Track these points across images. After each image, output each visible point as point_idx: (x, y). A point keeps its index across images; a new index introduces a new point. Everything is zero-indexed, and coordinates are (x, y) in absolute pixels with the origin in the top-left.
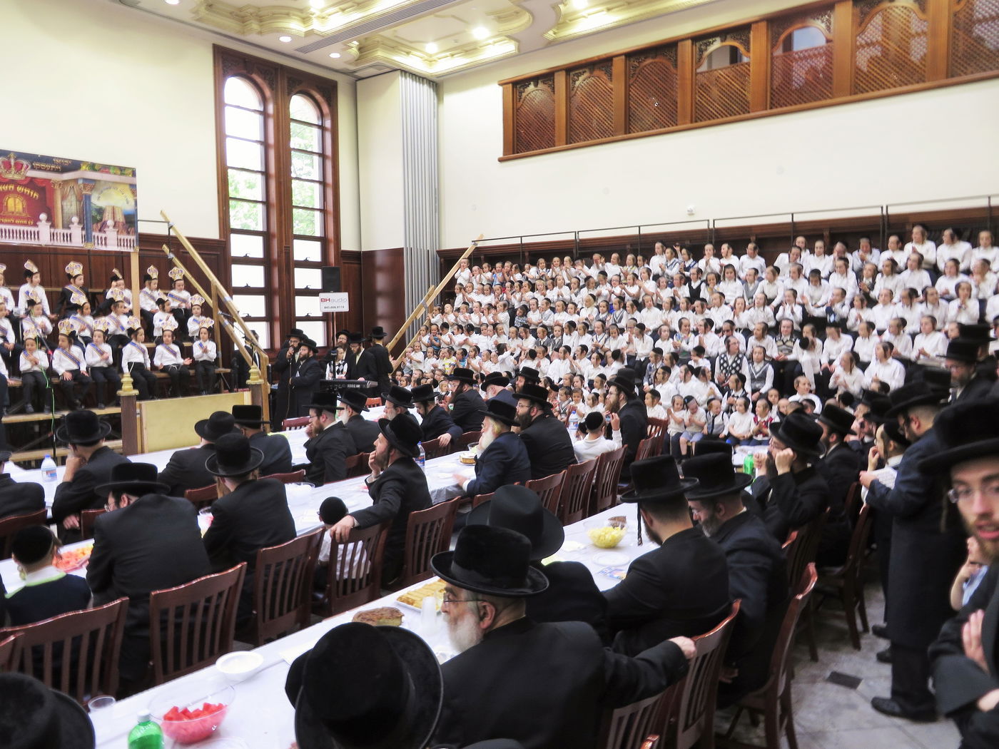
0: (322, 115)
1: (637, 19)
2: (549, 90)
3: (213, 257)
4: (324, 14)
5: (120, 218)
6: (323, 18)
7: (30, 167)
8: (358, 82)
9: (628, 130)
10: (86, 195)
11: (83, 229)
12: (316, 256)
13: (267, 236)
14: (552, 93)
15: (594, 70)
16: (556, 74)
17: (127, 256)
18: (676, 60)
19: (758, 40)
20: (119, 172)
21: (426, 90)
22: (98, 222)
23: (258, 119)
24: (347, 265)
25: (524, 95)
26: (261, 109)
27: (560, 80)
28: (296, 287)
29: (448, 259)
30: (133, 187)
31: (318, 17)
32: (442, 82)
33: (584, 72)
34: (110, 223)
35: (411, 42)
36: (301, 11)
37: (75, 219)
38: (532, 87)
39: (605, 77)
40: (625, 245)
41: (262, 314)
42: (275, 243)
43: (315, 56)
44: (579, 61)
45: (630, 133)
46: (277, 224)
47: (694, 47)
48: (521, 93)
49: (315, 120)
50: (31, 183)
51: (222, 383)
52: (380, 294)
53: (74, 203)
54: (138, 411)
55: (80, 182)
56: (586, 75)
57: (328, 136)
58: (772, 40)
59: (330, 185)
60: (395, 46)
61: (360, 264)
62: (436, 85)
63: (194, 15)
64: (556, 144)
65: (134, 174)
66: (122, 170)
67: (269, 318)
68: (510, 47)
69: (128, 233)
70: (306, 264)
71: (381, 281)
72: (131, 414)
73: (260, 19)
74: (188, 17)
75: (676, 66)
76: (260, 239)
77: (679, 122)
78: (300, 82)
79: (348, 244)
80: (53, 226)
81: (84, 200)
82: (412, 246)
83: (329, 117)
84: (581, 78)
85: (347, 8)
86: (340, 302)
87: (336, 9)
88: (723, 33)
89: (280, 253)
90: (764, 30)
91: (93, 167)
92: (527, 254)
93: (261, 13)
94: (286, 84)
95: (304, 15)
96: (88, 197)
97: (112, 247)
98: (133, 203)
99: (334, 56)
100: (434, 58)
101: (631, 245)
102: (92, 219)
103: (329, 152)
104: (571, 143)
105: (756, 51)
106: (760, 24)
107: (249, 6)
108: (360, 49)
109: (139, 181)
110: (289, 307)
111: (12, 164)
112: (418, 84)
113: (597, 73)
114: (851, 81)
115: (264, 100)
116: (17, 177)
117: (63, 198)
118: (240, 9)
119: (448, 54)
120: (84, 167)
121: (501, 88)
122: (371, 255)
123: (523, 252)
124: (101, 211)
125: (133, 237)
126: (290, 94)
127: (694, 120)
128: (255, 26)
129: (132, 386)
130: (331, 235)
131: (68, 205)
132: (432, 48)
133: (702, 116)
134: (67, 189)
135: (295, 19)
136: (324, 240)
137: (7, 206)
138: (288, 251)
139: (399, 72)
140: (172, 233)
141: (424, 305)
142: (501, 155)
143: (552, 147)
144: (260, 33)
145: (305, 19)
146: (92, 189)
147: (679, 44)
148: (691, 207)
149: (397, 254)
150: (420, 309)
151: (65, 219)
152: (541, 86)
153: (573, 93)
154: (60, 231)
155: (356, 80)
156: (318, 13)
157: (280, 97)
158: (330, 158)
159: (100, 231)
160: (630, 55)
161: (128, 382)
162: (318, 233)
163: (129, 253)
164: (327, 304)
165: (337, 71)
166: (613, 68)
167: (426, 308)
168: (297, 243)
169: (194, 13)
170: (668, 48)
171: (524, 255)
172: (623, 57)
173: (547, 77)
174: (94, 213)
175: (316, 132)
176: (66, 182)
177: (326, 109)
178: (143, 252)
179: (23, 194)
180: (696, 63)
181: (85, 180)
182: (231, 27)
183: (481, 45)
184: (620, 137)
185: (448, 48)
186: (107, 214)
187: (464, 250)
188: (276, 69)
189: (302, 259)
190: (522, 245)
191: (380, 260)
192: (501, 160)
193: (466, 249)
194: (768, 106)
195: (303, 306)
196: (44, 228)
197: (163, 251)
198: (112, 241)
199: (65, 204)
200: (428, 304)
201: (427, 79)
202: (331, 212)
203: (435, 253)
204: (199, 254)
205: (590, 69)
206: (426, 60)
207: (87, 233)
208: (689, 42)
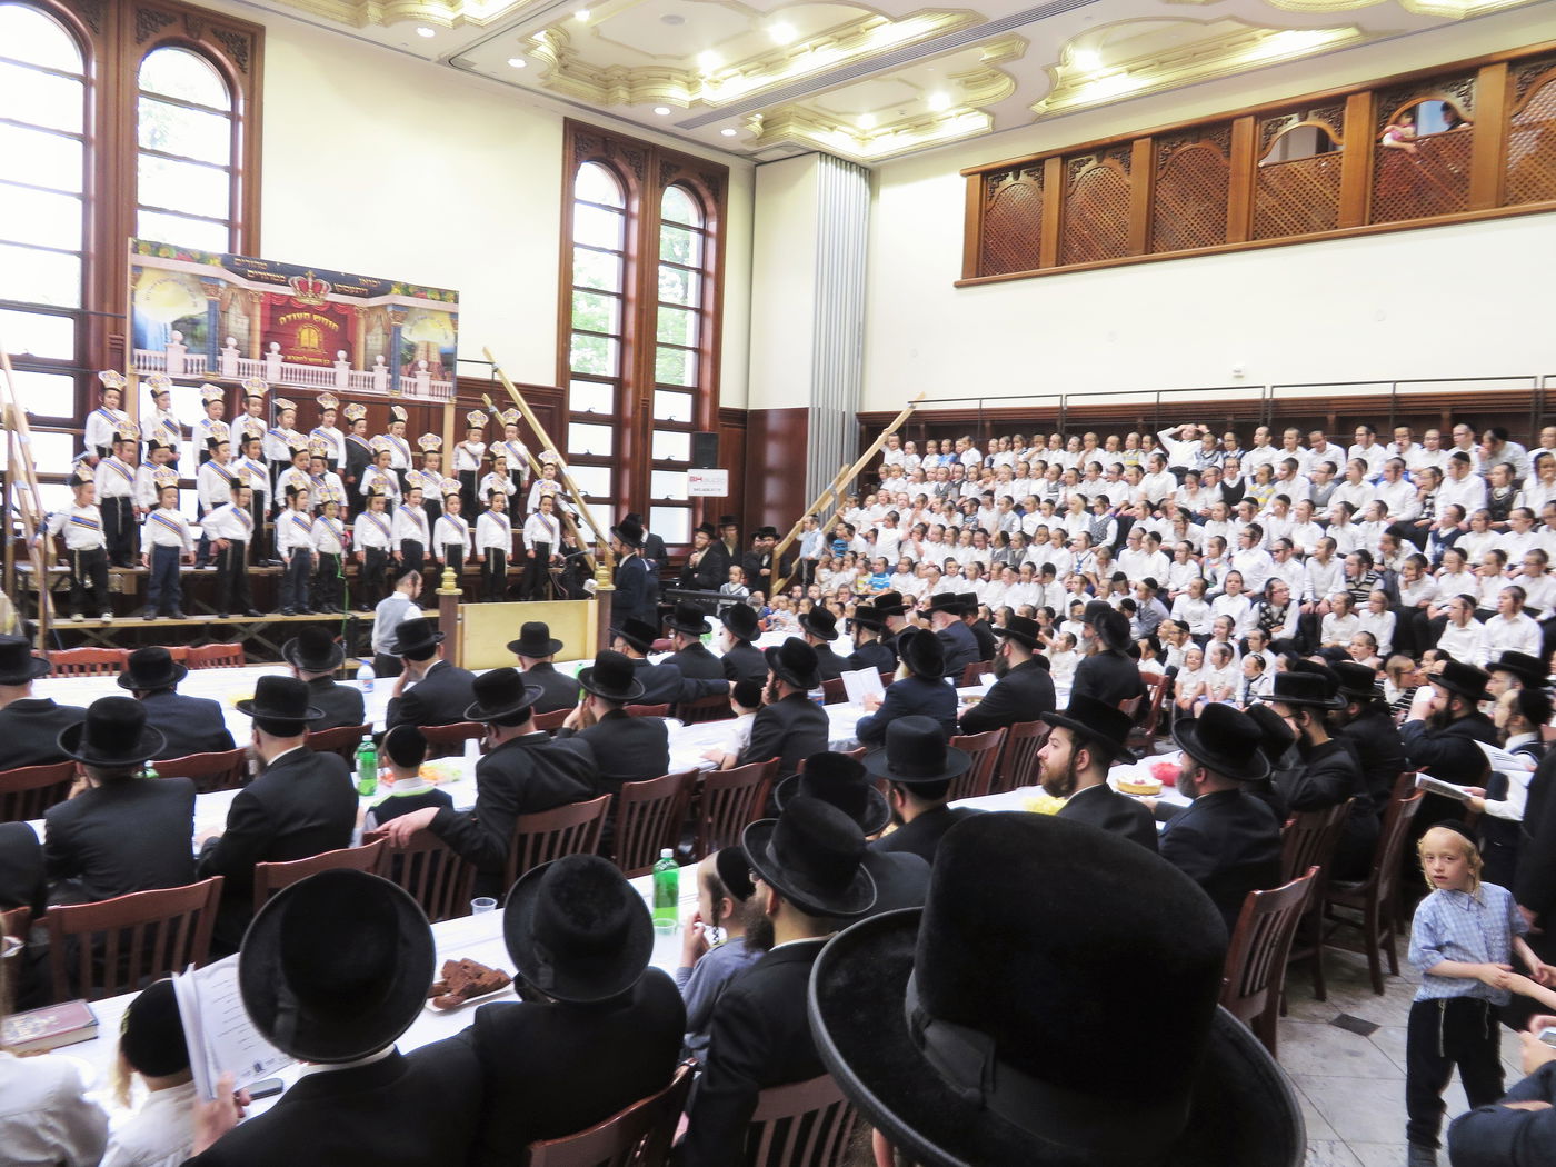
0: (704, 214)
1: (1173, 85)
2: (1036, 184)
3: (546, 411)
4: (718, 78)
5: (436, 358)
6: (716, 82)
7: (331, 289)
8: (759, 168)
9: (1150, 247)
10: (395, 326)
11: (389, 372)
12: (685, 416)
13: (619, 384)
14: (1039, 190)
15: (1103, 158)
16: (1047, 162)
17: (440, 408)
18: (1229, 146)
19: (1357, 120)
20: (438, 297)
21: (854, 181)
22: (409, 362)
23: (616, 220)
24: (726, 429)
25: (998, 191)
26: (623, 206)
27: (1053, 170)
28: (654, 457)
29: (871, 426)
30: (454, 316)
31: (711, 81)
32: (879, 169)
33: (1090, 160)
34: (423, 364)
35: (838, 114)
36: (687, 73)
37: (380, 359)
38: (1010, 179)
39: (1120, 168)
40: (1135, 418)
41: (606, 493)
42: (629, 394)
43: (702, 133)
44: (1081, 145)
45: (1153, 252)
46: (634, 367)
47: (1258, 127)
48: (994, 188)
49: (695, 222)
50: (331, 310)
51: (551, 588)
52: (771, 472)
53: (380, 337)
54: (459, 616)
55: (390, 309)
56: (1093, 164)
57: (712, 244)
58: (1379, 119)
59: (710, 316)
60: (812, 121)
61: (745, 428)
62: (870, 173)
63: (542, 80)
64: (1041, 264)
65: (456, 301)
66: (442, 294)
67: (614, 500)
68: (981, 122)
69: (444, 379)
70: (670, 426)
71: (774, 454)
72: (451, 619)
73: (631, 85)
74: (535, 83)
75: (1228, 155)
76: (609, 389)
77: (1228, 238)
78: (678, 168)
79: (730, 399)
80: (352, 368)
81: (393, 333)
82: (820, 406)
83: (715, 218)
84: (1084, 169)
85: (751, 70)
86: (715, 483)
87: (736, 70)
88: (1303, 107)
89: (635, 408)
90: (1368, 103)
91: (407, 290)
92: (988, 424)
93: (632, 77)
94: (658, 171)
95: (691, 79)
96: (398, 330)
97: (423, 396)
98: (453, 338)
99: (728, 133)
100: (868, 135)
101: (1145, 419)
102: (401, 359)
103: (711, 267)
104: (1063, 264)
105: (1353, 136)
106: (1360, 96)
107: (616, 67)
108: (765, 124)
109: (462, 309)
110: (642, 486)
111: (310, 284)
112: (843, 171)
113: (1108, 161)
114: (1498, 185)
115: (627, 194)
116: (314, 302)
117: (368, 330)
118: (604, 71)
119: (890, 129)
120: (395, 290)
121: (964, 180)
122: (761, 415)
123: (983, 422)
124: (412, 348)
125: (450, 384)
126: (663, 187)
127: (1251, 236)
128: (623, 94)
129: (454, 584)
130: (707, 386)
131: (372, 340)
132: (867, 121)
133: (1264, 231)
134: (374, 318)
135: (677, 84)
136: (696, 393)
137: (299, 340)
138: (647, 407)
139: (818, 155)
140: (497, 378)
141: (832, 492)
142: (959, 278)
143: (1035, 268)
144: (630, 103)
145: (691, 85)
146: (404, 318)
147: (1235, 122)
148: (1238, 366)
149: (799, 416)
150: (826, 498)
151: (368, 358)
152: (1023, 177)
153: (1071, 190)
154: (361, 373)
155: (756, 164)
156: (709, 76)
157: (649, 192)
158: (712, 276)
159: (410, 375)
160: (1158, 137)
161: (450, 578)
162: (689, 382)
163: (443, 404)
164: (697, 485)
165: (729, 153)
166: (1133, 155)
167: (835, 495)
168: (659, 395)
169: (544, 78)
170: (1217, 129)
171: (983, 426)
172: (1149, 139)
173: (1035, 165)
174: (404, 351)
175: (695, 239)
176: (372, 309)
177: (710, 206)
178: (460, 402)
179: (320, 324)
180: (1259, 154)
181: (395, 306)
182: (589, 93)
183: (941, 117)
184: (1137, 258)
185: (891, 121)
186: (420, 352)
187: (894, 415)
188: (646, 151)
189: (665, 417)
190: (981, 411)
191: (773, 424)
192: (958, 285)
193: (898, 413)
194: (1367, 220)
195: (663, 485)
196: (342, 368)
197: (483, 402)
198: (423, 388)
199: (369, 337)
200: (839, 490)
201: (857, 165)
202: (709, 354)
203: (854, 417)
204: (531, 407)
205: (1098, 156)
206: (857, 138)
207: (394, 377)
208: (1251, 120)
